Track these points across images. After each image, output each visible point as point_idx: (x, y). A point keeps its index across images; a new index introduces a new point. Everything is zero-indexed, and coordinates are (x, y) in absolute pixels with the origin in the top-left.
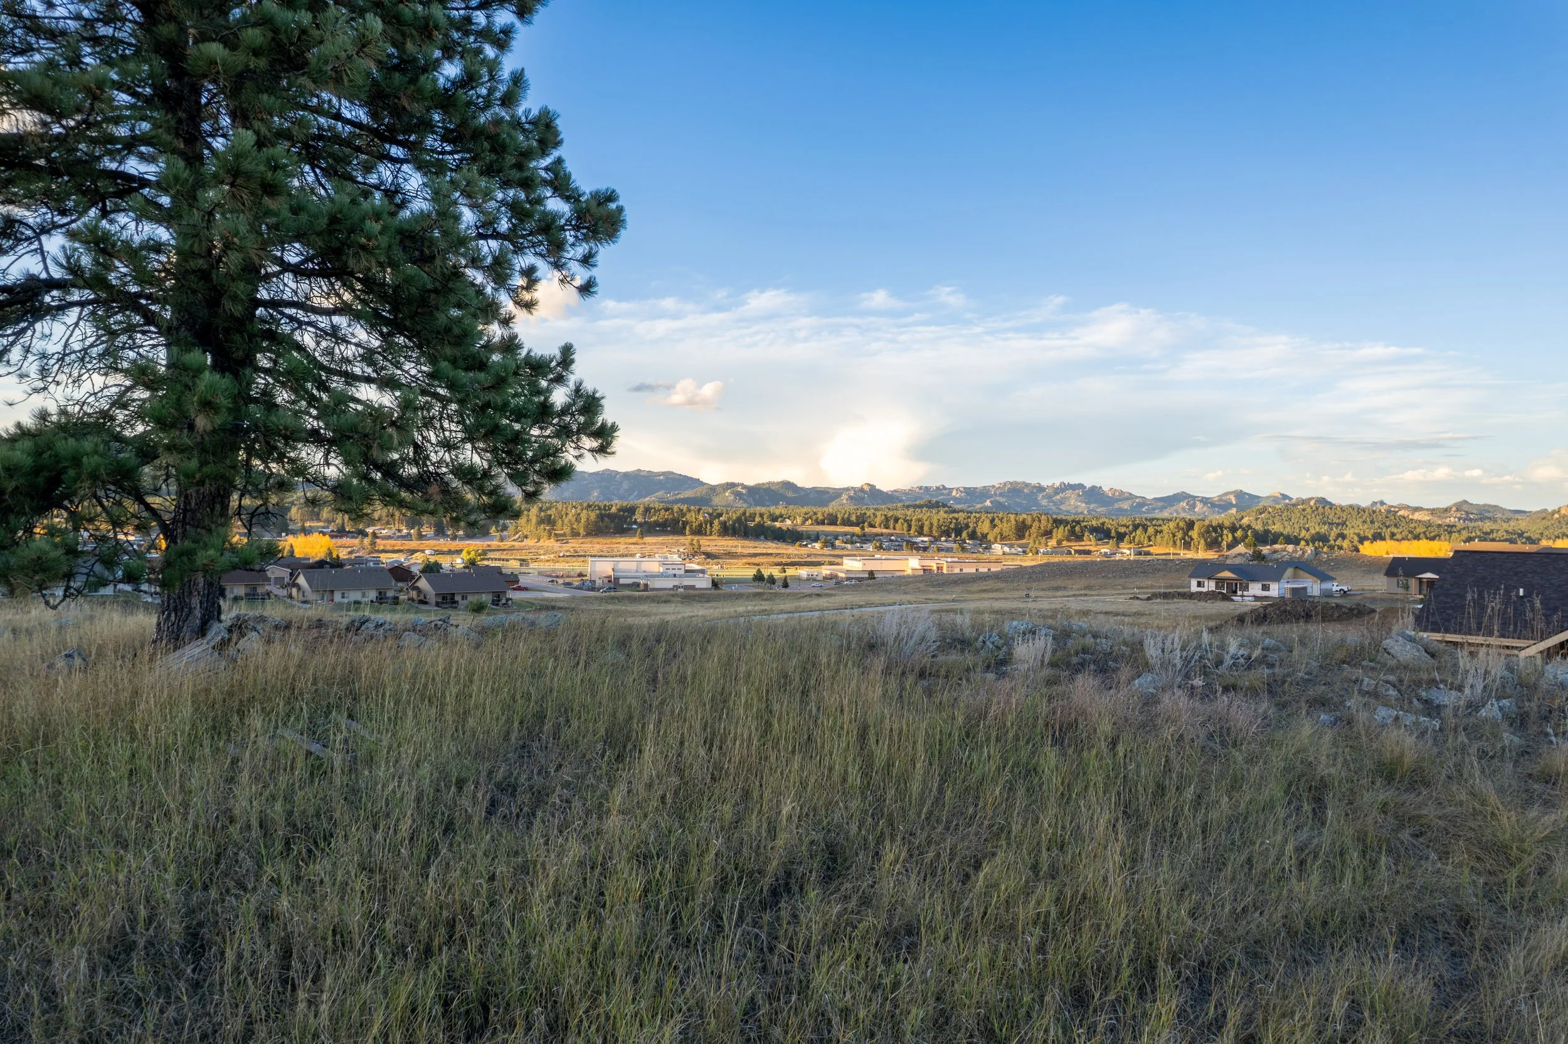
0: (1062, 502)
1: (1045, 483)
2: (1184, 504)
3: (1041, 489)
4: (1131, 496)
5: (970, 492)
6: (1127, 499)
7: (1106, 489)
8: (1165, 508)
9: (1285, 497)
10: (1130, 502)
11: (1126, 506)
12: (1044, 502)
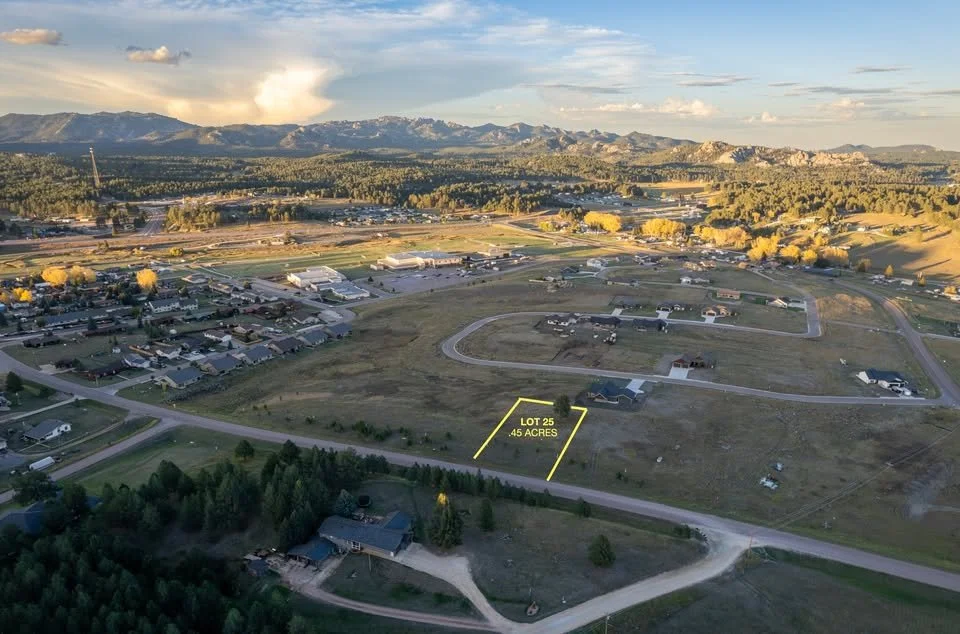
0: (421, 132)
1: (410, 117)
2: (491, 134)
3: (407, 122)
4: (461, 128)
5: (363, 124)
6: (458, 129)
7: (446, 122)
8: (481, 135)
9: (546, 127)
10: (460, 132)
11: (458, 134)
12: (411, 132)
